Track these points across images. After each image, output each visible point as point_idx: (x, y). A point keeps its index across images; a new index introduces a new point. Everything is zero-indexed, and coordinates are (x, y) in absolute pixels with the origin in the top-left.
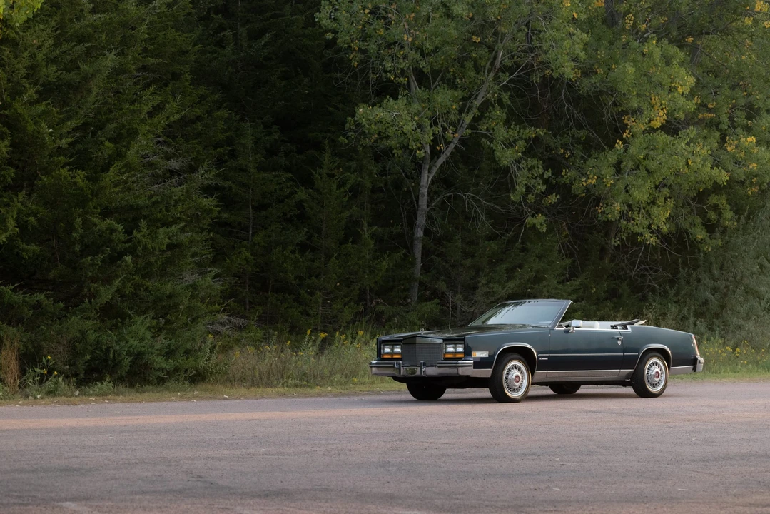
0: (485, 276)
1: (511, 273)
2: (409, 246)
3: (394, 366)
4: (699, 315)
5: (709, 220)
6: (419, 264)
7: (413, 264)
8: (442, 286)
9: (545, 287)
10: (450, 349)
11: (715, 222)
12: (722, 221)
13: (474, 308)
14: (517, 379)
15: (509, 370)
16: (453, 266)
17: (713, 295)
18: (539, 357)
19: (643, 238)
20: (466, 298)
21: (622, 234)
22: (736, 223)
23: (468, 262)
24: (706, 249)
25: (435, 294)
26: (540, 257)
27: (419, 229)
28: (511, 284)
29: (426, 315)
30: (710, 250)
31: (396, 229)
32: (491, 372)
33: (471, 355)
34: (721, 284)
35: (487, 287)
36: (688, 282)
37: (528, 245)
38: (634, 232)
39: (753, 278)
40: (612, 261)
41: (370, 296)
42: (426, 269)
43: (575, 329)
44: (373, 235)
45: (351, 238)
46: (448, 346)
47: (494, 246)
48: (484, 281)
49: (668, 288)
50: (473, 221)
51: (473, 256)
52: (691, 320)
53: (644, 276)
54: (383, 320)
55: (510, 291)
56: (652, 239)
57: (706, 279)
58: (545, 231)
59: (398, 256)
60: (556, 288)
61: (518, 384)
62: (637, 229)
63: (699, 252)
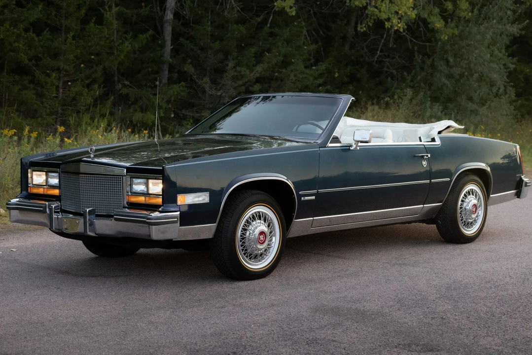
0: (233, 59)
1: (259, 58)
2: (159, 28)
3: (44, 212)
4: (435, 99)
5: (446, 10)
6: (169, 47)
7: (163, 46)
8: (189, 68)
9: (292, 71)
10: (139, 187)
11: (451, 12)
12: (457, 11)
13: (221, 91)
14: (262, 237)
15: (248, 223)
16: (202, 49)
17: (448, 80)
18: (300, 196)
19: (390, 24)
20: (214, 82)
21: (368, 20)
22: (470, 14)
23: (217, 45)
24: (442, 38)
25: (183, 77)
26: (288, 42)
27: (169, 12)
28: (259, 68)
29: (173, 99)
30: (446, 38)
31: (144, 11)
32: (214, 230)
33: (175, 201)
34: (457, 71)
35: (236, 71)
36: (422, 69)
37: (277, 30)
38: (380, 19)
39: (484, 65)
40: (352, 47)
41: (118, 77)
42: (176, 51)
43: (360, 144)
44: (119, 16)
45: (94, 18)
46: (136, 181)
47: (242, 29)
48: (231, 64)
49: (405, 74)
50: (222, 4)
51: (221, 39)
52: (428, 104)
53: (380, 62)
54: (130, 103)
55: (258, 75)
56: (399, 25)
57: (442, 66)
58: (294, 14)
59: (143, 38)
60: (303, 73)
61: (265, 245)
62: (384, 16)
63: (436, 41)
